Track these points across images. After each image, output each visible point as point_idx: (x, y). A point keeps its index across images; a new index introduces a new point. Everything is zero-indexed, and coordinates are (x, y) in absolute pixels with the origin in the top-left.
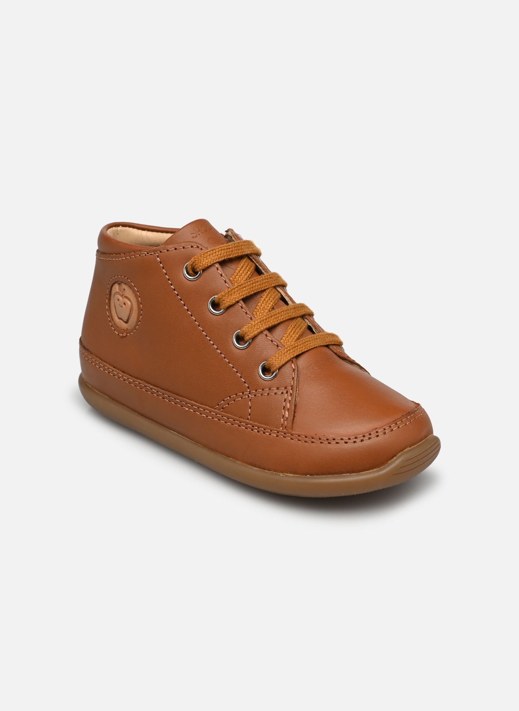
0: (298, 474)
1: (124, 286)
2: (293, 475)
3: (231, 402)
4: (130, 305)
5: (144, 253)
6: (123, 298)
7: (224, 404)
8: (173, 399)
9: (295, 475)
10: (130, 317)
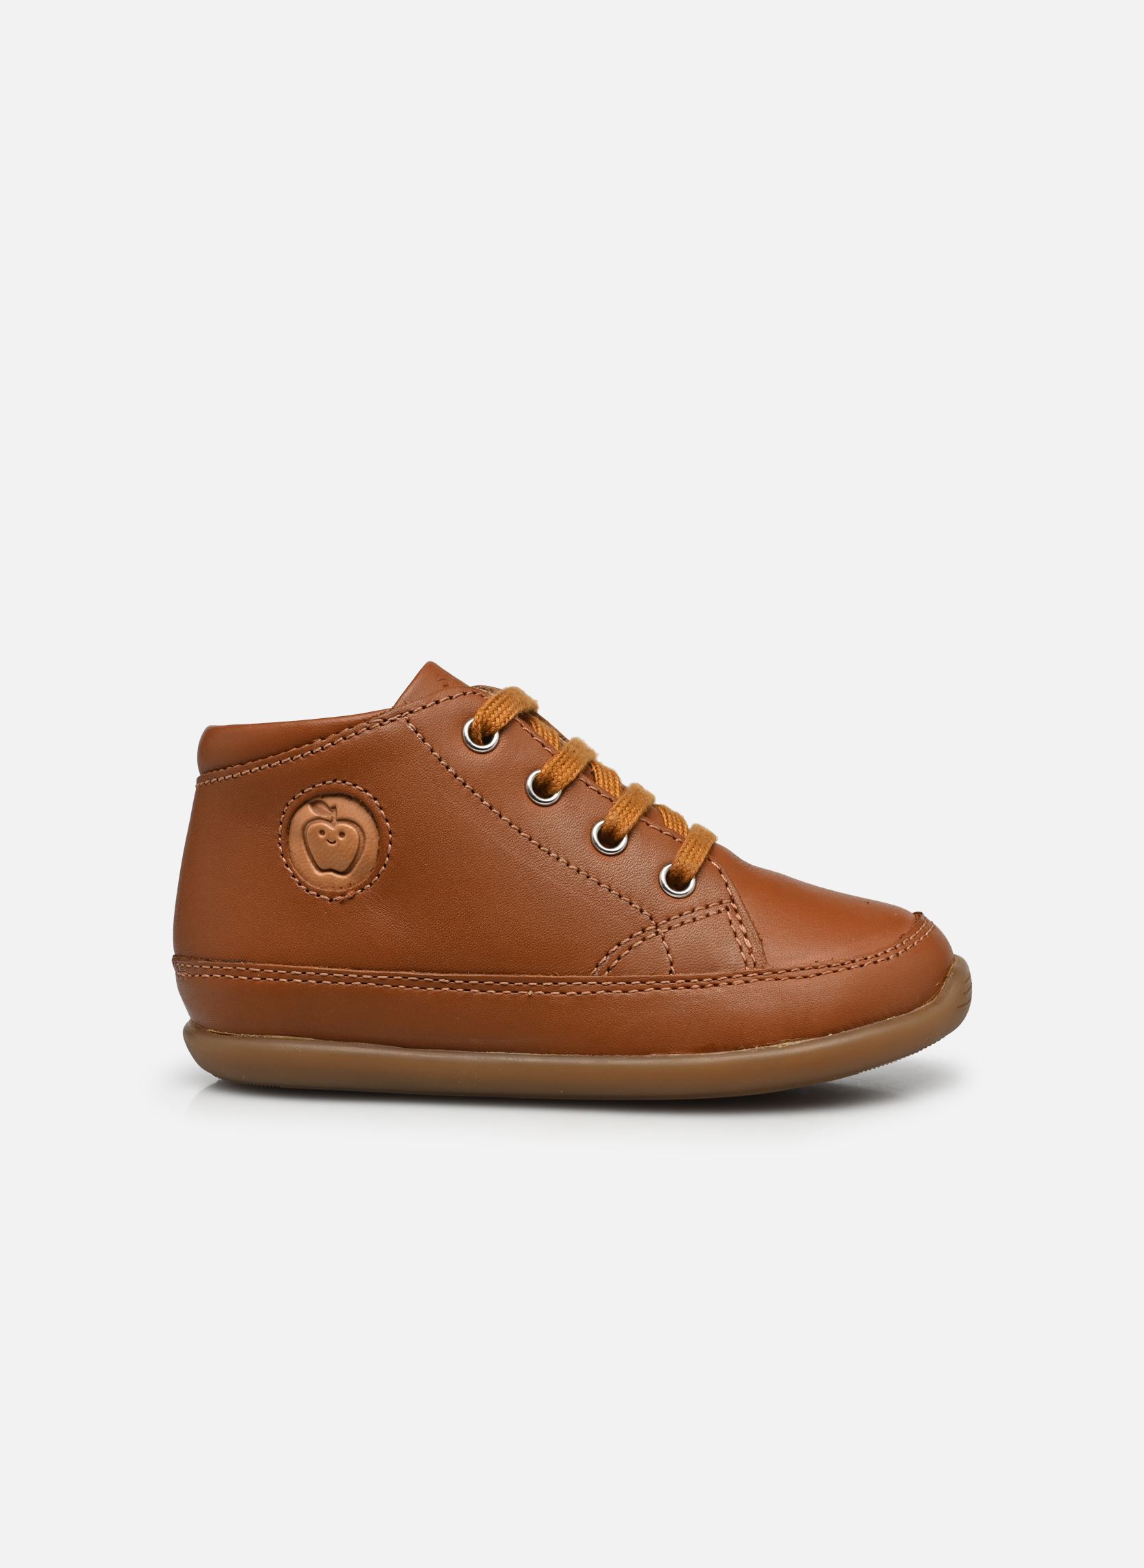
0: (810, 1037)
1: (331, 801)
2: (800, 1042)
3: (625, 953)
4: (356, 833)
5: (377, 722)
6: (334, 825)
7: (609, 960)
8: (492, 984)
9: (803, 1041)
10: (357, 857)
